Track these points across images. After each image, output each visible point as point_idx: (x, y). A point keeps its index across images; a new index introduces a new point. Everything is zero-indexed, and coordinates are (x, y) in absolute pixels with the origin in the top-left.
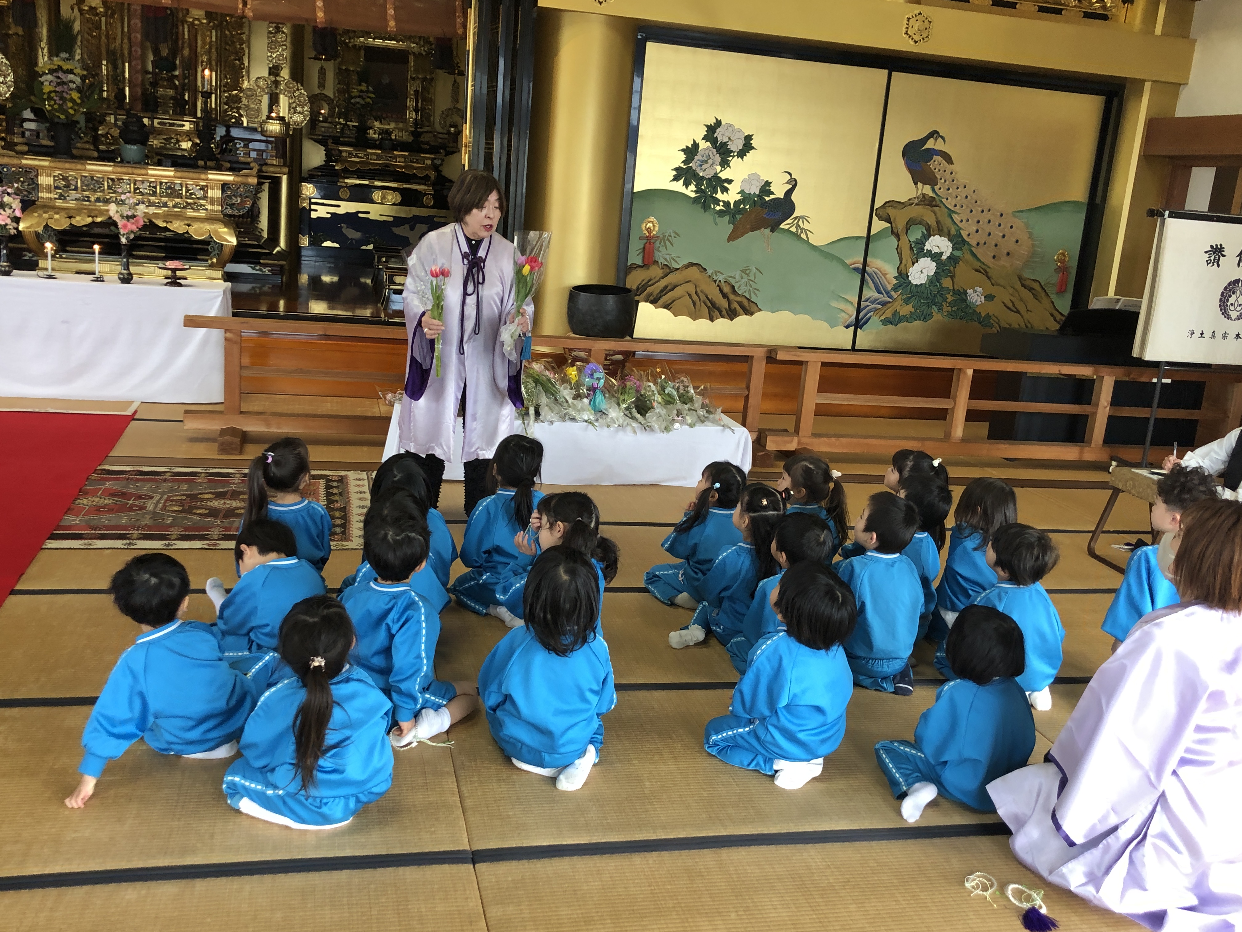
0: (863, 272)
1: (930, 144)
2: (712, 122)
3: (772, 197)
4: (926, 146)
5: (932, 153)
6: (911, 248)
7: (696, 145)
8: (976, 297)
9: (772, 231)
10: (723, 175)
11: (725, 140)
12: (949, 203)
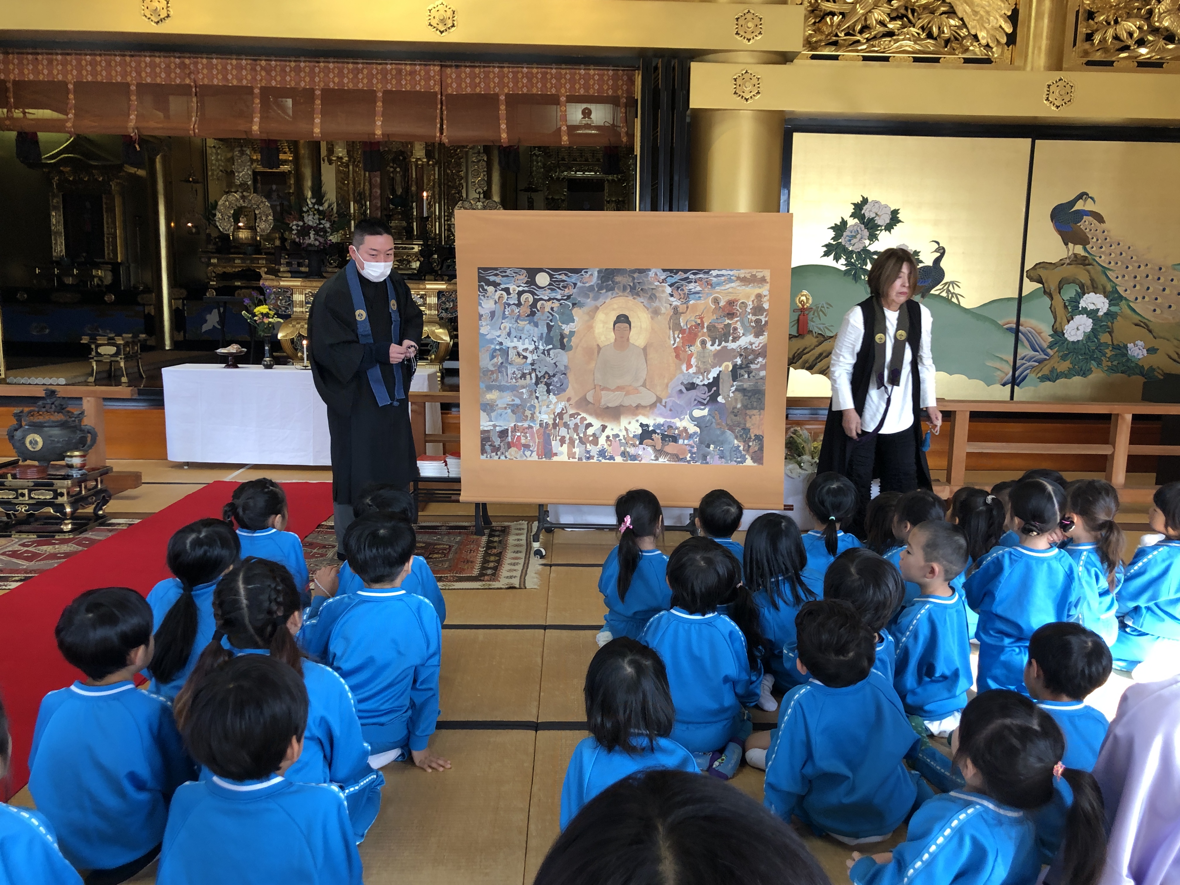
0: (1017, 331)
1: (1079, 206)
2: (859, 200)
3: (921, 265)
4: (1075, 208)
5: (1081, 214)
6: (1065, 307)
7: (844, 223)
8: (1137, 350)
9: (923, 297)
10: (872, 248)
11: (873, 215)
12: (1103, 261)
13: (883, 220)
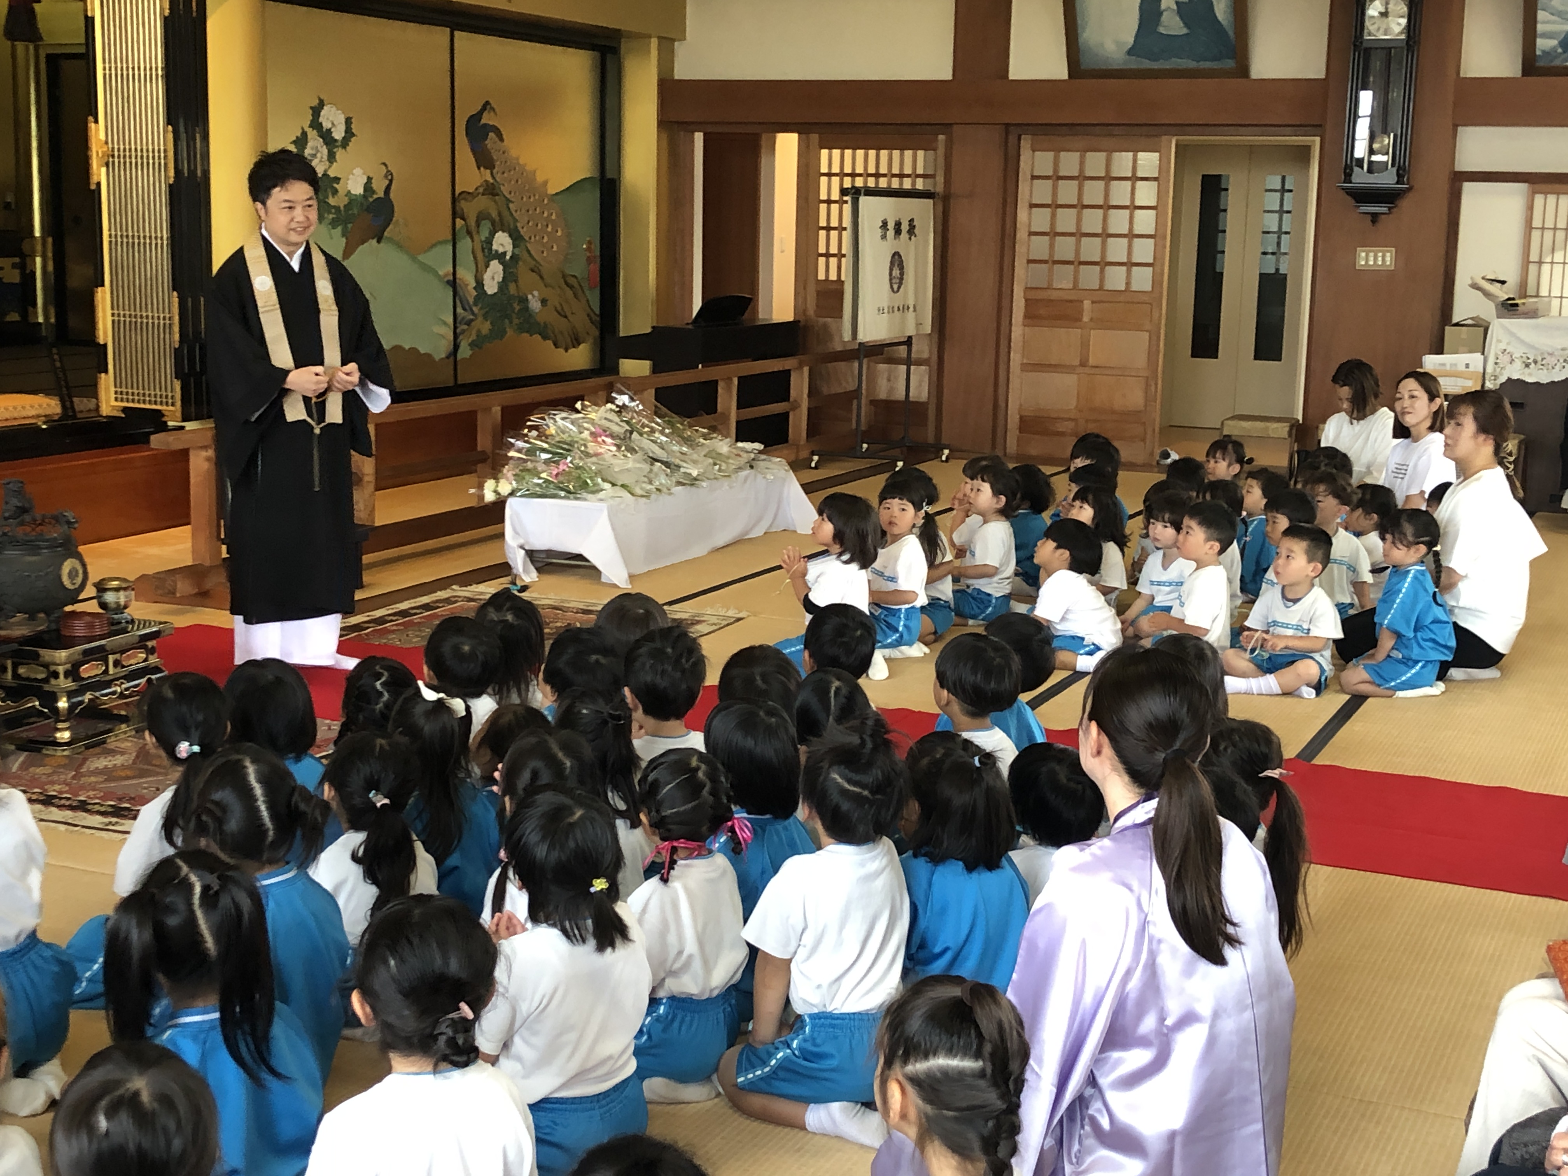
0: (453, 283)
2: (315, 103)
3: (375, 196)
4: (483, 121)
5: (487, 128)
6: (483, 250)
7: (304, 134)
8: (535, 304)
9: (379, 242)
10: (332, 173)
11: (329, 126)
12: (505, 190)
13: (338, 134)
